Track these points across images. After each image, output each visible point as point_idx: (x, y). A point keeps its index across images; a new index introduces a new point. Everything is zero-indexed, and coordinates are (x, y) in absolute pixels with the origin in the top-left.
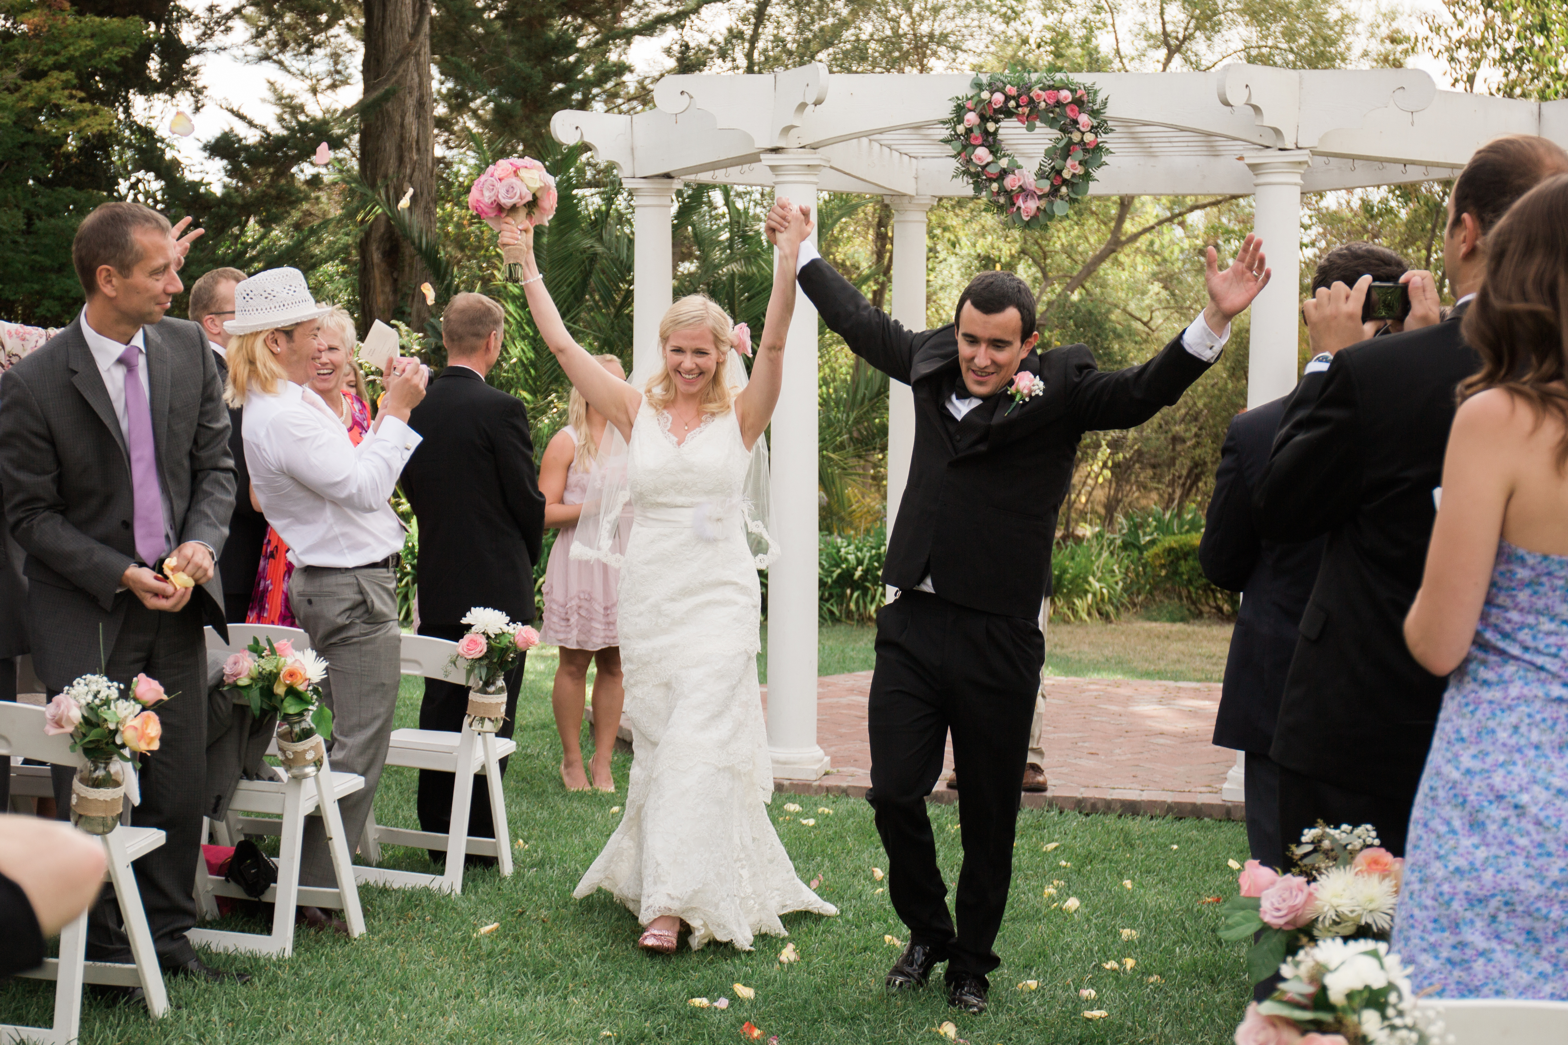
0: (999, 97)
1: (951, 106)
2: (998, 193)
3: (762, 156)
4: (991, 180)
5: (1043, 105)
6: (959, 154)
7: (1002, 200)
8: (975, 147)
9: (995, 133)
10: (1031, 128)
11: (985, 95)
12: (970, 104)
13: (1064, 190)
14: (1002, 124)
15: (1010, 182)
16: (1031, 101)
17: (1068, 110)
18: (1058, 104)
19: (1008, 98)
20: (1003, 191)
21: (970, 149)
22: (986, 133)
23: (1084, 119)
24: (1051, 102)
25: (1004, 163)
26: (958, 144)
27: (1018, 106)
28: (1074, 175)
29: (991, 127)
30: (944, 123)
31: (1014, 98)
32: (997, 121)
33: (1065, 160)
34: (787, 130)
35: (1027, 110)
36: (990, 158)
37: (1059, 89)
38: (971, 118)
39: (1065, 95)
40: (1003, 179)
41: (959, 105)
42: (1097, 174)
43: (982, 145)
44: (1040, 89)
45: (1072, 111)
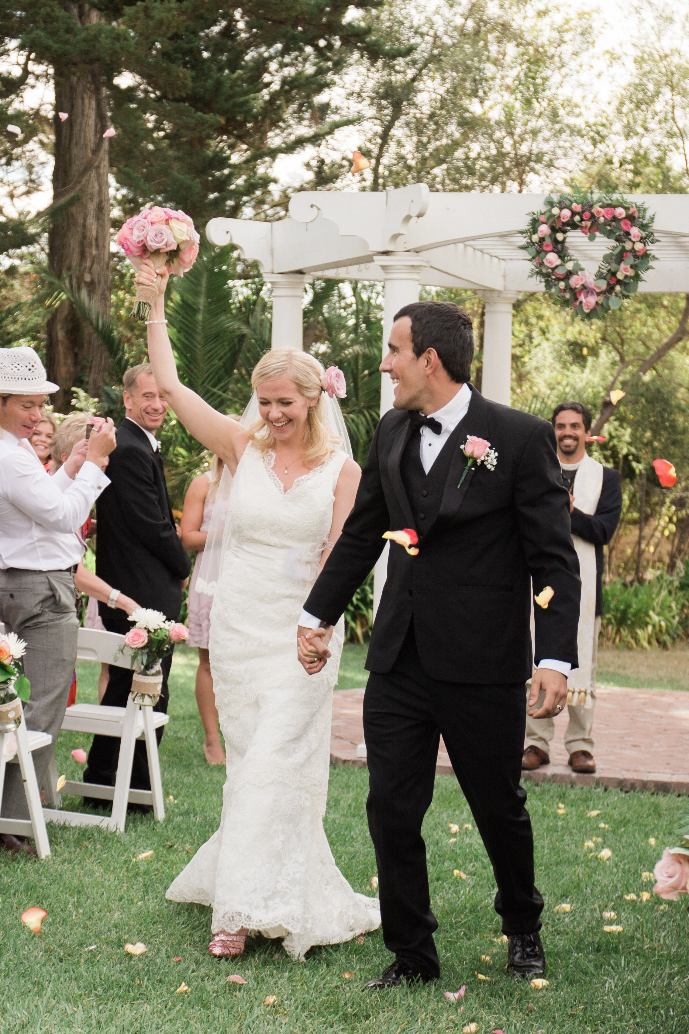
0: (566, 213)
1: (528, 219)
2: (565, 290)
3: (375, 258)
4: (559, 279)
5: (602, 220)
6: (534, 258)
7: (568, 296)
8: (547, 252)
9: (563, 242)
10: (592, 238)
11: (555, 211)
12: (543, 218)
13: (618, 288)
14: (569, 234)
15: (574, 282)
16: (593, 216)
17: (622, 224)
18: (615, 219)
19: (574, 214)
20: (568, 288)
21: (542, 254)
22: (556, 241)
23: (635, 231)
24: (609, 217)
25: (570, 266)
26: (533, 250)
27: (582, 220)
28: (626, 277)
29: (560, 236)
30: (522, 233)
31: (578, 214)
32: (565, 232)
33: (619, 264)
34: (395, 237)
35: (589, 224)
36: (559, 262)
37: (615, 207)
38: (544, 229)
39: (620, 212)
40: (569, 279)
41: (534, 219)
42: (644, 275)
43: (552, 251)
44: (601, 207)
45: (626, 224)
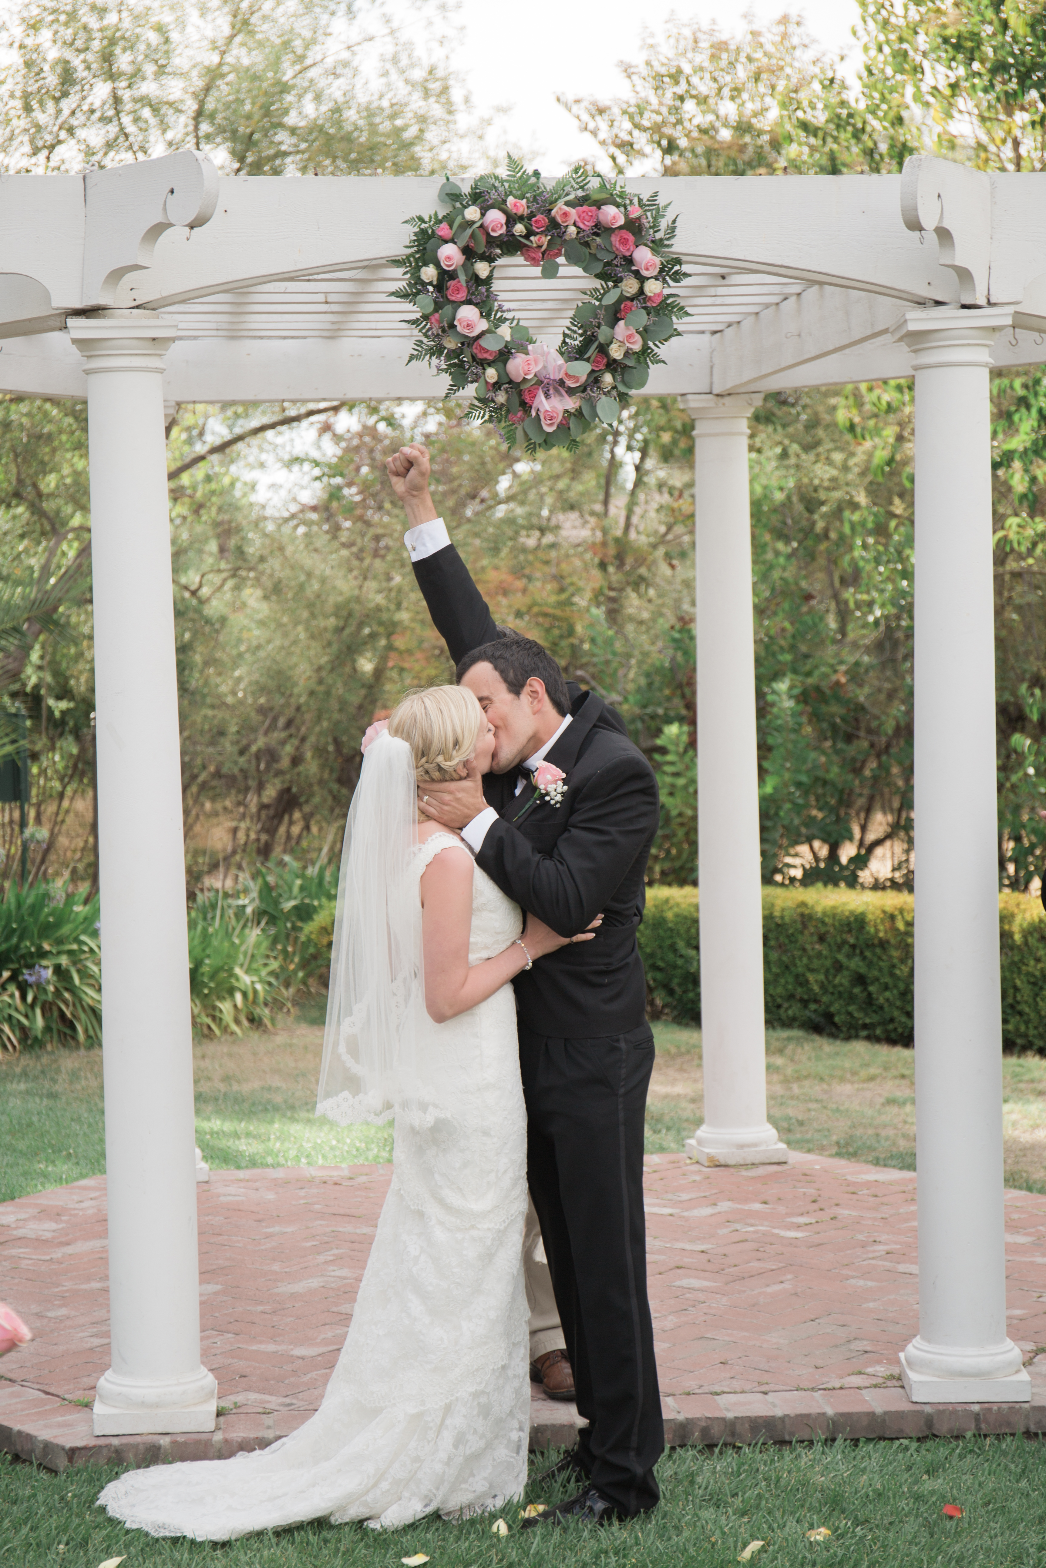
0: (495, 217)
1: (409, 232)
2: (497, 386)
3: (72, 322)
4: (484, 364)
5: (572, 230)
6: (425, 317)
7: (501, 398)
8: (457, 305)
9: (488, 281)
10: (550, 272)
11: (472, 213)
12: (444, 230)
13: (608, 378)
14: (499, 262)
15: (517, 366)
16: (554, 225)
17: (615, 239)
18: (601, 229)
19: (511, 220)
20: (505, 382)
21: (448, 309)
22: (476, 280)
23: (644, 256)
24: (587, 225)
25: (505, 332)
26: (427, 300)
27: (529, 233)
28: (627, 354)
29: (482, 269)
30: (396, 262)
31: (521, 218)
32: (490, 259)
33: (613, 324)
34: (117, 275)
35: (545, 240)
36: (483, 325)
37: (599, 204)
38: (450, 254)
39: (612, 214)
40: (505, 363)
41: (423, 231)
42: (663, 350)
43: (469, 302)
44: (567, 204)
45: (624, 242)
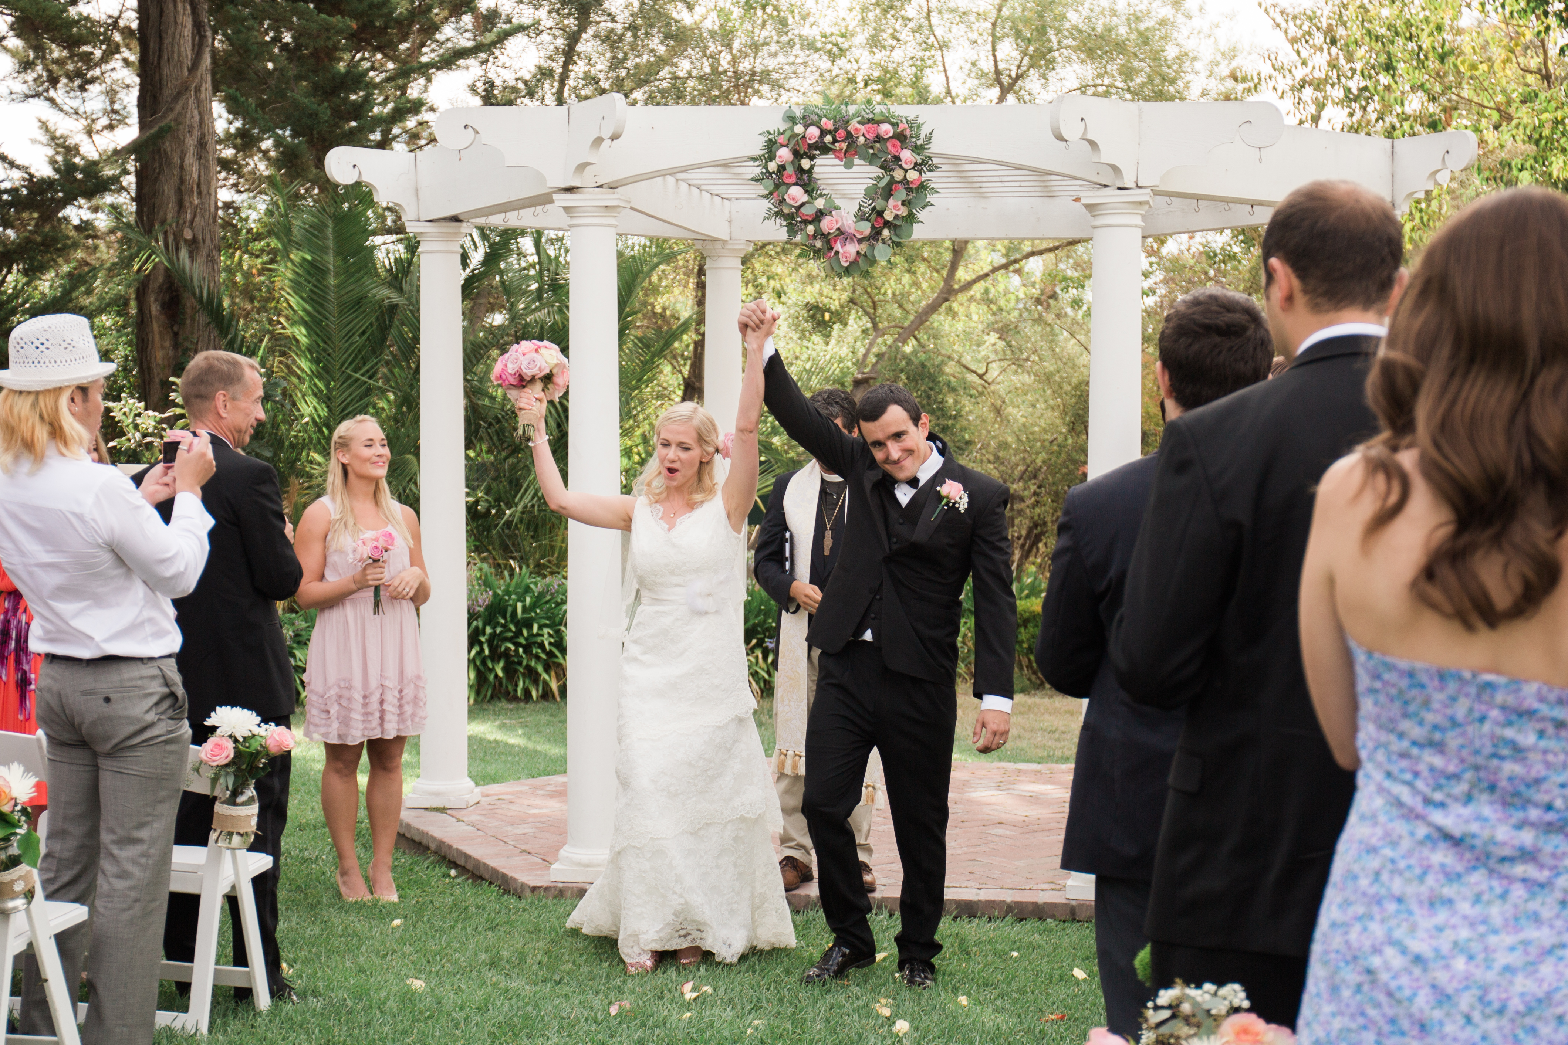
0: (814, 131)
1: (762, 141)
2: (814, 237)
3: (555, 196)
4: (806, 222)
5: (862, 140)
6: (771, 193)
7: (819, 244)
8: (789, 186)
9: (810, 171)
10: (849, 165)
11: (799, 129)
12: (782, 139)
13: (886, 232)
14: (818, 161)
15: (826, 224)
16: (849, 135)
17: (889, 145)
18: (879, 139)
19: (823, 133)
20: (819, 234)
21: (783, 188)
22: (801, 170)
23: (907, 155)
24: (871, 136)
25: (820, 203)
26: (769, 183)
27: (835, 141)
28: (896, 217)
29: (806, 164)
30: (754, 159)
31: (830, 132)
32: (812, 158)
33: (887, 200)
34: (582, 167)
35: (844, 146)
36: (805, 198)
37: (879, 123)
38: (784, 154)
39: (886, 129)
40: (820, 221)
41: (770, 140)
42: (921, 215)
43: (796, 184)
44: (859, 122)
45: (894, 146)
